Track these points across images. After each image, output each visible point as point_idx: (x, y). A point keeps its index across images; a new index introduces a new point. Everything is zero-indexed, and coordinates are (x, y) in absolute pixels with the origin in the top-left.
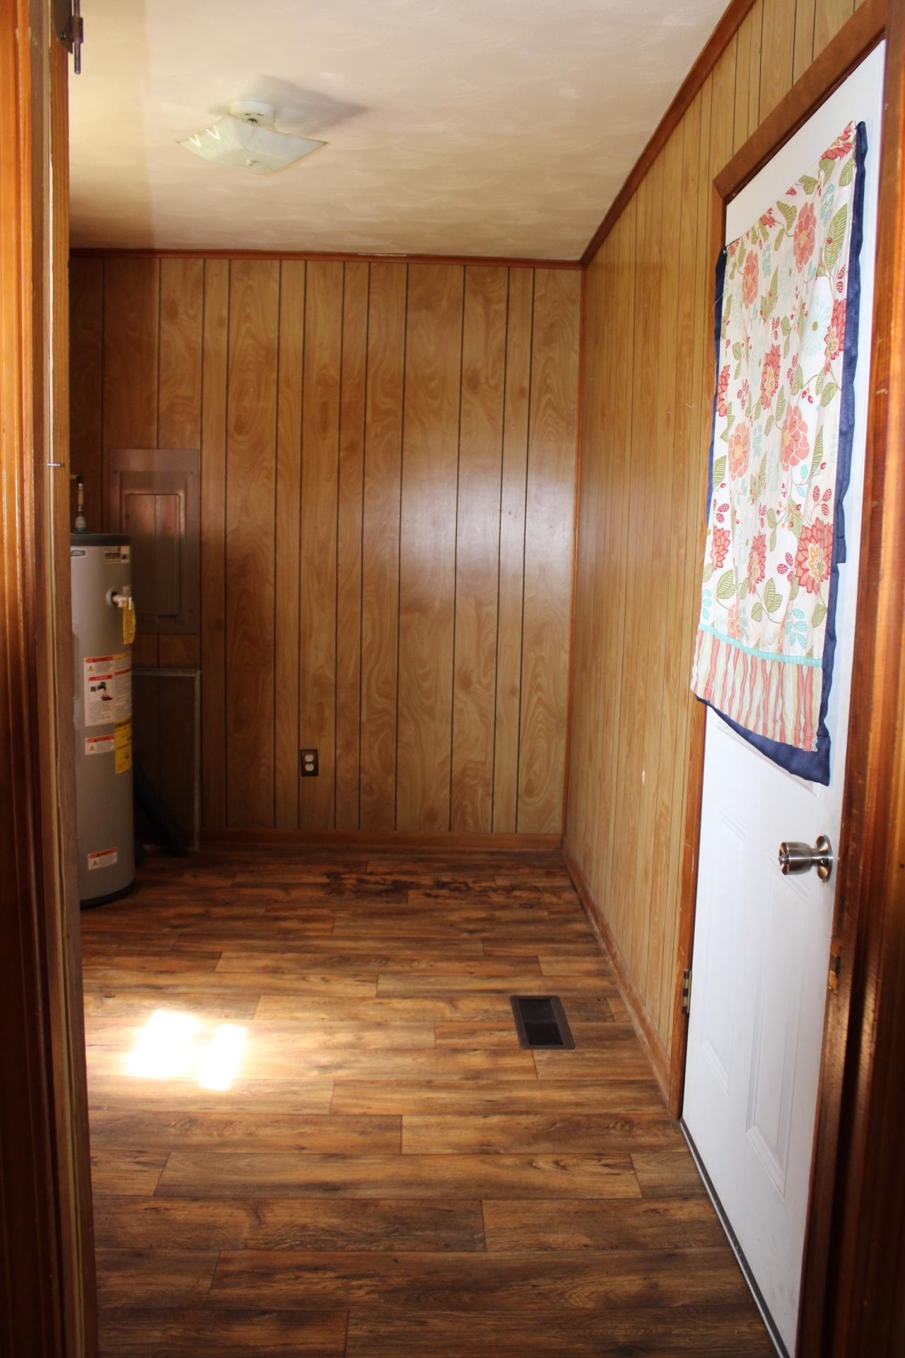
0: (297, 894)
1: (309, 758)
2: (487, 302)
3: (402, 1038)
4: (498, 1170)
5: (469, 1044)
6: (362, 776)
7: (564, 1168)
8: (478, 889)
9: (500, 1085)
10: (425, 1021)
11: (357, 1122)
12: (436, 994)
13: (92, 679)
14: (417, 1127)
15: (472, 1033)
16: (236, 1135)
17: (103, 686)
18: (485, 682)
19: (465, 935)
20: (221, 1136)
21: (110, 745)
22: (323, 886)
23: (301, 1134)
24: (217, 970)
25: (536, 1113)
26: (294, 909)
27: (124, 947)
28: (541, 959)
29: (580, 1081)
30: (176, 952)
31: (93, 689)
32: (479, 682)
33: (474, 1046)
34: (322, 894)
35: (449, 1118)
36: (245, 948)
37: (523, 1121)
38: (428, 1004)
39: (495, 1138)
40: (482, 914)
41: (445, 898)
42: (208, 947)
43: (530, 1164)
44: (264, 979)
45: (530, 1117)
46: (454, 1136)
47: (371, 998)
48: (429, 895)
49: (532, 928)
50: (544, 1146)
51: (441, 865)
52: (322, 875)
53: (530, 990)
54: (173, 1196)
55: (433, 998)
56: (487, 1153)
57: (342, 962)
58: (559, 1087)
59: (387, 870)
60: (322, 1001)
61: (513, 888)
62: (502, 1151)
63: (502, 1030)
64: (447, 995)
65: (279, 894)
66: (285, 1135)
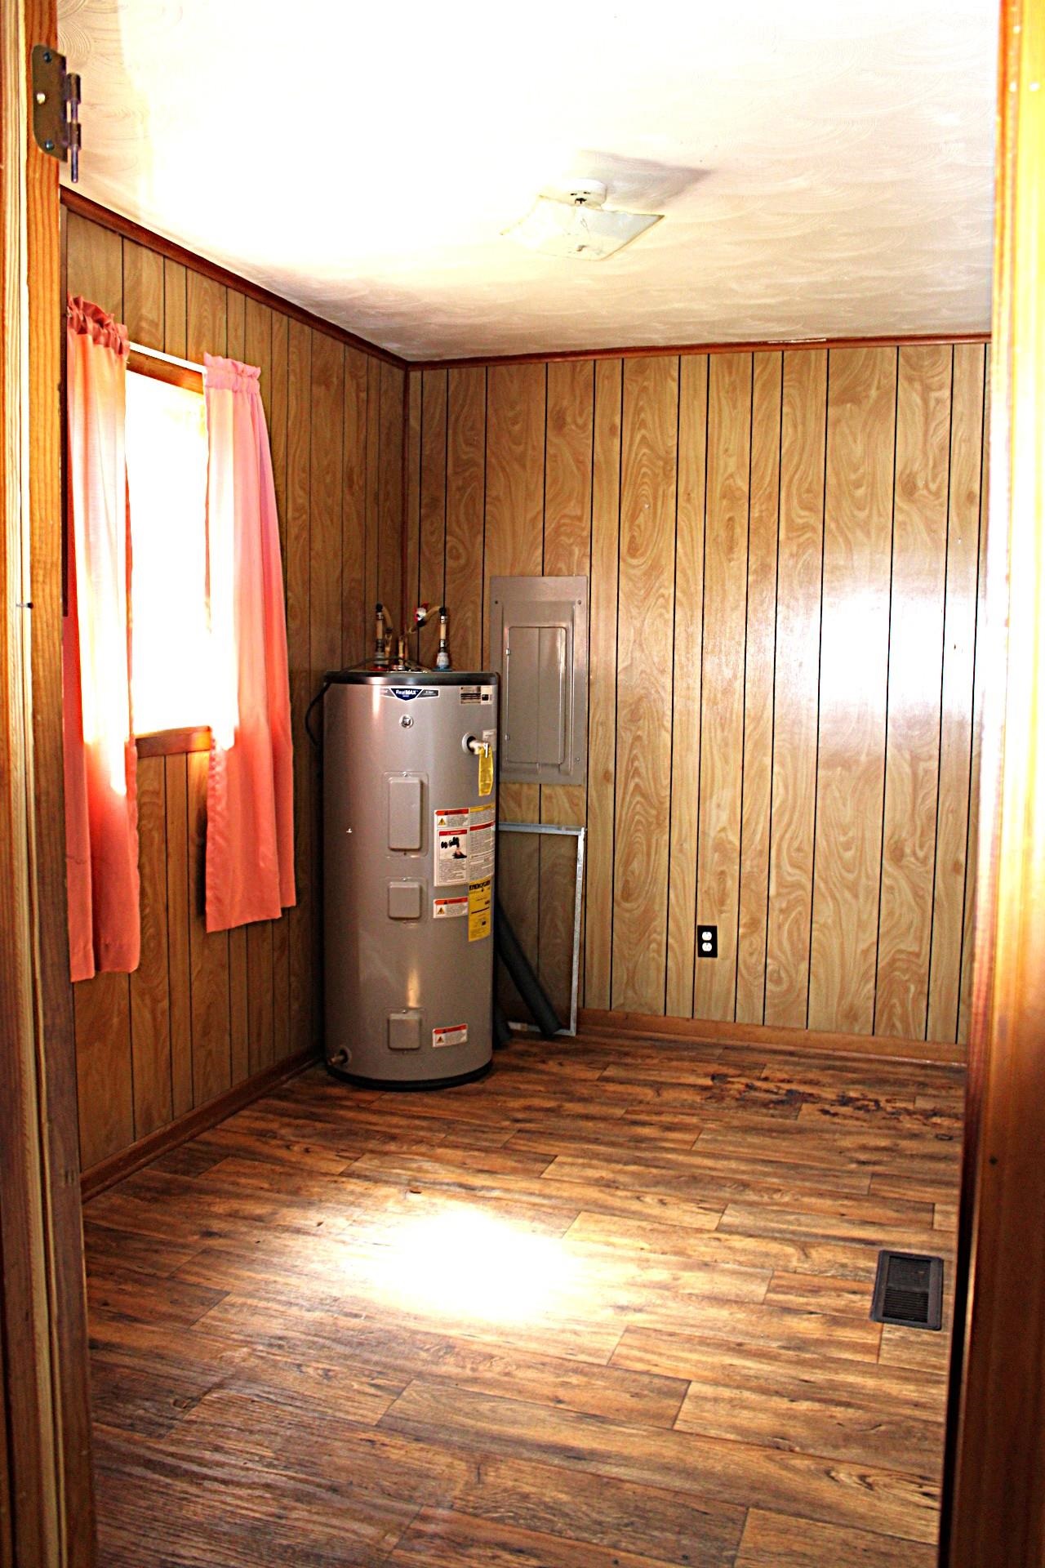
0: (669, 1095)
1: (707, 936)
2: (927, 389)
3: (726, 1285)
4: (784, 1473)
5: (807, 1304)
6: (769, 961)
7: (870, 1486)
8: (889, 1109)
9: (826, 1363)
10: (763, 1267)
11: (634, 1381)
12: (789, 1236)
13: (442, 834)
14: (705, 1399)
15: (816, 1291)
16: (488, 1372)
17: (455, 842)
18: (921, 854)
19: (853, 1166)
20: (473, 1370)
21: (463, 910)
22: (705, 1088)
23: (564, 1384)
24: (544, 1176)
25: (859, 1407)
26: (660, 1113)
27: (452, 1138)
28: (937, 1207)
29: (932, 1374)
30: (507, 1150)
31: (444, 845)
32: (914, 854)
33: (811, 1308)
34: (698, 1099)
35: (747, 1394)
36: (584, 1154)
37: (839, 1415)
38: (774, 1247)
39: (796, 1430)
40: (883, 1143)
41: (845, 1117)
42: (542, 1148)
43: (828, 1473)
44: (593, 1193)
45: (851, 1410)
46: (744, 1418)
47: (709, 1231)
48: (825, 1112)
49: (942, 1166)
50: (855, 1452)
51: (855, 1075)
52: (706, 1075)
53: (909, 1246)
54: (396, 1430)
55: (784, 1241)
56: (778, 1448)
57: (690, 1184)
58: (899, 1378)
59: (785, 1076)
60: (649, 1227)
61: (935, 1113)
62: (797, 1449)
63: (854, 1293)
64: (803, 1239)
65: (648, 1094)
66: (544, 1382)
